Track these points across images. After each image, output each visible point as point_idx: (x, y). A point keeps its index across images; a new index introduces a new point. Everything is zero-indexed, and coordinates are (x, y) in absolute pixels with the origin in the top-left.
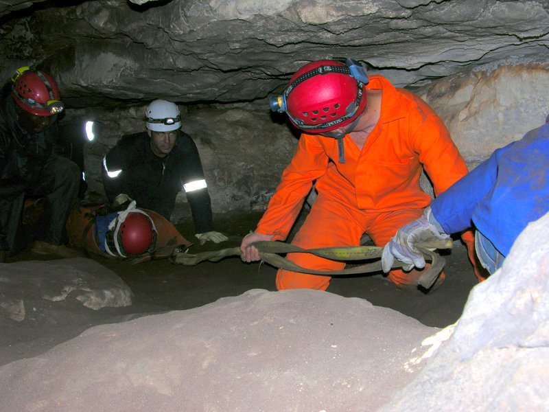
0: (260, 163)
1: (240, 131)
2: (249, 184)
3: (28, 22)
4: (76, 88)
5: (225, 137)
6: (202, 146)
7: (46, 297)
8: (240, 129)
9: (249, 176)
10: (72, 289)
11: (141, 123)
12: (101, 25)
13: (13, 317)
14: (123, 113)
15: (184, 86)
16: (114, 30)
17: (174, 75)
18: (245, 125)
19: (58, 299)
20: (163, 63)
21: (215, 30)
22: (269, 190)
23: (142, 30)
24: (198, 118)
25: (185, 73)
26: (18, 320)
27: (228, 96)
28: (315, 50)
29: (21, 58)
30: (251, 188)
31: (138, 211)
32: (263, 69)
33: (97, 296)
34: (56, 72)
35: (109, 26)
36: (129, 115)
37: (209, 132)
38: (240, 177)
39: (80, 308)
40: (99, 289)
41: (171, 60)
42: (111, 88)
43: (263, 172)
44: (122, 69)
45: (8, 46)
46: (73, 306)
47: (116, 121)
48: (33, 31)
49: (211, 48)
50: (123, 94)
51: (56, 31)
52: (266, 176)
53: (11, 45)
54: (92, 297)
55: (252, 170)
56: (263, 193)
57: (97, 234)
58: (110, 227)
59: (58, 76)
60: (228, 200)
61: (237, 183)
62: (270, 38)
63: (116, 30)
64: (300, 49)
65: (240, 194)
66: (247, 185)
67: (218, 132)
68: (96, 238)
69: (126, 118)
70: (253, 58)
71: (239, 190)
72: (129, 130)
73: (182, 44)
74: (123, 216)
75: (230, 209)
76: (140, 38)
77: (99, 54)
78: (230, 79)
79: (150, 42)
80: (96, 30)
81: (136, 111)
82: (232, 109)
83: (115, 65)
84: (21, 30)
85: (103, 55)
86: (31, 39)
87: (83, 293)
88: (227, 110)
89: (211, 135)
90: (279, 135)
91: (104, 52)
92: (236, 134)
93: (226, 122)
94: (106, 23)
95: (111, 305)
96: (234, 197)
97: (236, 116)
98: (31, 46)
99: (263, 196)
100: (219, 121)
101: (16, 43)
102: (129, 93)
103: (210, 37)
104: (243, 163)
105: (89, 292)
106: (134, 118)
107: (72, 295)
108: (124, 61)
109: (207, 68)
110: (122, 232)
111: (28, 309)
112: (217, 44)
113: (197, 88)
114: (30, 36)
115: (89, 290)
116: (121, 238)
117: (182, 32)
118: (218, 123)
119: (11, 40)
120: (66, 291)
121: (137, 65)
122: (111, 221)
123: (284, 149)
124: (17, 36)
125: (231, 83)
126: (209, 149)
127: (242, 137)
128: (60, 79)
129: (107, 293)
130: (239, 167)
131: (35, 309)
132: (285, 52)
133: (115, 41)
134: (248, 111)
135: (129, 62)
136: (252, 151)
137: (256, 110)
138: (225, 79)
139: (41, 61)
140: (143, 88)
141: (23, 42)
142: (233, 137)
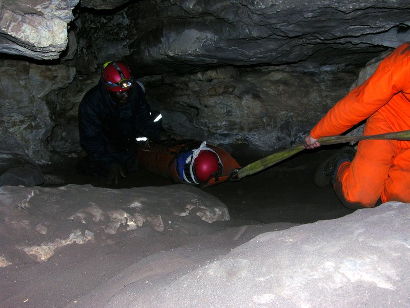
0: (297, 111)
1: (281, 88)
2: (290, 128)
3: (126, 12)
4: (163, 58)
5: (270, 92)
6: (253, 100)
7: (176, 213)
8: (281, 86)
9: (290, 122)
10: (192, 207)
11: (205, 84)
12: (191, 7)
13: (156, 228)
14: (192, 77)
15: (251, 51)
16: (201, 10)
17: (245, 43)
18: (285, 83)
19: (184, 214)
20: (240, 34)
21: (294, 3)
22: (305, 133)
23: (224, 8)
24: (249, 79)
25: (253, 41)
26: (159, 230)
27: (280, 59)
28: (371, 16)
29: (117, 40)
30: (291, 131)
31: (208, 149)
32: (318, 35)
33: (210, 212)
34: (145, 47)
35: (197, 7)
36: (197, 78)
37: (258, 89)
38: (282, 123)
39: (199, 221)
40: (211, 207)
41: (247, 31)
42: (193, 56)
43: (300, 119)
44: (204, 41)
45: (108, 31)
46: (194, 220)
47: (186, 84)
48: (130, 19)
49: (285, 19)
50: (202, 60)
51: (149, 16)
52: (302, 122)
53: (110, 30)
54: (208, 213)
55: (292, 117)
56: (301, 134)
57: (178, 166)
58: (187, 162)
59: (147, 51)
60: (274, 141)
61: (280, 127)
62: (342, 7)
63: (203, 10)
64: (360, 15)
65: (283, 136)
66: (288, 130)
67: (265, 89)
68: (177, 170)
69: (194, 80)
70: (317, 25)
71: (282, 132)
72: (196, 89)
73: (260, 17)
74: (196, 153)
75: (276, 148)
76: (222, 15)
77: (183, 31)
78: (286, 45)
79: (231, 17)
80: (186, 11)
81: (203, 75)
82: (274, 71)
83: (197, 38)
84: (119, 18)
85: (187, 31)
86: (127, 24)
87: (201, 210)
88: (269, 72)
89: (259, 91)
90: (311, 90)
91: (188, 29)
92: (278, 90)
93: (270, 81)
94: (194, 6)
95: (220, 220)
96: (278, 138)
97: (278, 76)
98: (127, 30)
99: (300, 137)
100: (265, 81)
101: (115, 29)
102: (207, 59)
103: (289, 9)
104: (285, 112)
105: (205, 209)
106: (200, 80)
107: (193, 212)
108: (205, 34)
109: (275, 36)
110: (196, 165)
111: (165, 222)
112: (291, 15)
113: (261, 53)
114: (126, 21)
115: (204, 208)
116: (195, 170)
117: (264, 7)
118: (264, 82)
119: (111, 27)
120: (187, 208)
121: (216, 37)
122: (188, 157)
123: (315, 100)
124: (115, 24)
125: (286, 49)
126: (259, 102)
127: (283, 92)
128: (149, 52)
129: (217, 210)
130: (282, 115)
131: (170, 222)
132: (347, 18)
133: (197, 20)
134: (286, 72)
135: (209, 35)
136: (291, 102)
137: (293, 72)
138: (283, 45)
139: (133, 40)
140: (220, 54)
141: (120, 28)
142: (277, 93)
